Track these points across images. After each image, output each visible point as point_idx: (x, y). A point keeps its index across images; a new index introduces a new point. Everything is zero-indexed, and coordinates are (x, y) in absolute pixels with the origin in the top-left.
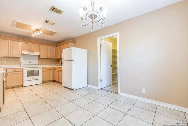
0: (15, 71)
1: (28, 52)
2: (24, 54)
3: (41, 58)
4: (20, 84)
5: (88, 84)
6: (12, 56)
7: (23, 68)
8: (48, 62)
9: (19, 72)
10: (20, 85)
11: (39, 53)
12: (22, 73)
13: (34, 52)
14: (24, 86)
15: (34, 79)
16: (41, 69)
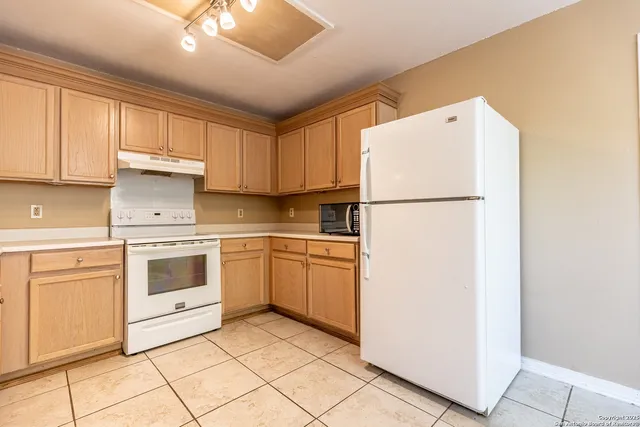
0: (82, 265)
1: (147, 158)
2: (132, 166)
3: (210, 193)
4: (111, 340)
5: (524, 353)
6: (65, 176)
7: (124, 246)
9: (106, 272)
10: (111, 346)
11: (202, 165)
12: (118, 272)
13: (176, 157)
14: (130, 352)
15: (180, 307)
16: (217, 251)
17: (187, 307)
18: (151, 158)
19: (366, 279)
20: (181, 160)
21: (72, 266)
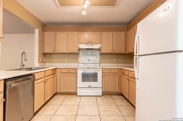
0: (69, 72)
4: (74, 91)
6: (69, 52)
7: (77, 68)
8: (114, 60)
11: (100, 45)
12: (76, 75)
13: (92, 44)
14: (78, 95)
15: (90, 87)
16: (101, 72)
17: (92, 87)
18: (86, 45)
19: (137, 89)
20: (94, 45)
21: (67, 72)
